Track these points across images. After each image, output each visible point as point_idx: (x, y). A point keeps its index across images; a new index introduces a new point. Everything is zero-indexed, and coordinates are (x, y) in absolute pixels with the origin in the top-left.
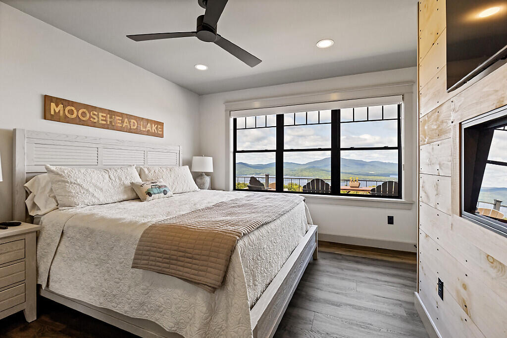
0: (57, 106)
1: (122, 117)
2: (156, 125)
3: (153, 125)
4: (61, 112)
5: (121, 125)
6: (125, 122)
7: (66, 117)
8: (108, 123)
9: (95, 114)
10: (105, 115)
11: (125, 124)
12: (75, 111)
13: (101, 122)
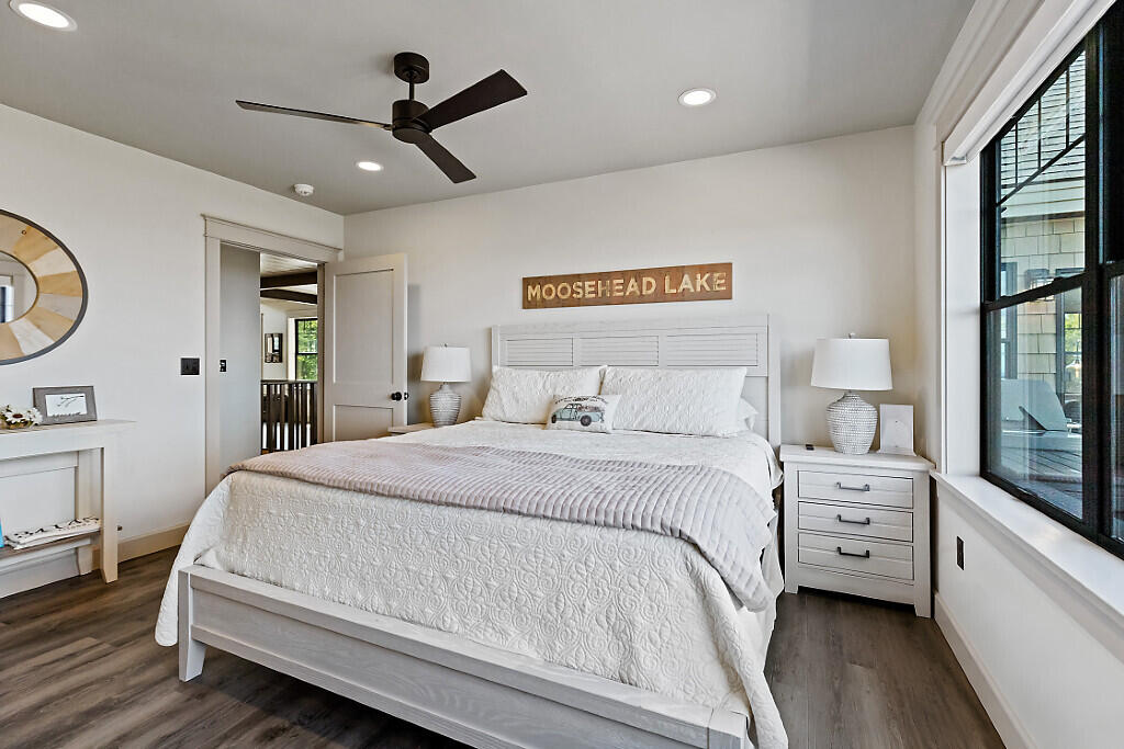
0: (534, 288)
1: (623, 277)
2: (707, 275)
3: (699, 276)
4: (538, 295)
5: (622, 294)
6: (630, 285)
7: (543, 300)
8: (600, 295)
9: (579, 287)
10: (594, 283)
11: (630, 289)
12: (553, 289)
13: (587, 296)
